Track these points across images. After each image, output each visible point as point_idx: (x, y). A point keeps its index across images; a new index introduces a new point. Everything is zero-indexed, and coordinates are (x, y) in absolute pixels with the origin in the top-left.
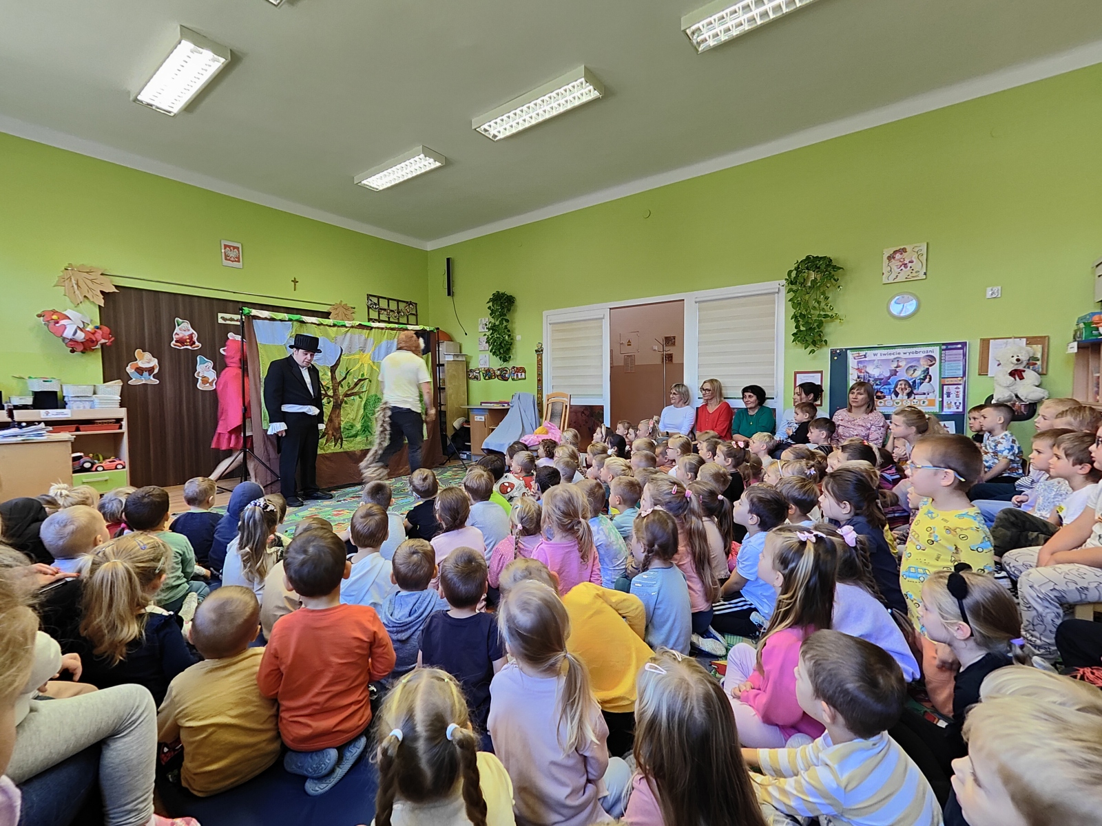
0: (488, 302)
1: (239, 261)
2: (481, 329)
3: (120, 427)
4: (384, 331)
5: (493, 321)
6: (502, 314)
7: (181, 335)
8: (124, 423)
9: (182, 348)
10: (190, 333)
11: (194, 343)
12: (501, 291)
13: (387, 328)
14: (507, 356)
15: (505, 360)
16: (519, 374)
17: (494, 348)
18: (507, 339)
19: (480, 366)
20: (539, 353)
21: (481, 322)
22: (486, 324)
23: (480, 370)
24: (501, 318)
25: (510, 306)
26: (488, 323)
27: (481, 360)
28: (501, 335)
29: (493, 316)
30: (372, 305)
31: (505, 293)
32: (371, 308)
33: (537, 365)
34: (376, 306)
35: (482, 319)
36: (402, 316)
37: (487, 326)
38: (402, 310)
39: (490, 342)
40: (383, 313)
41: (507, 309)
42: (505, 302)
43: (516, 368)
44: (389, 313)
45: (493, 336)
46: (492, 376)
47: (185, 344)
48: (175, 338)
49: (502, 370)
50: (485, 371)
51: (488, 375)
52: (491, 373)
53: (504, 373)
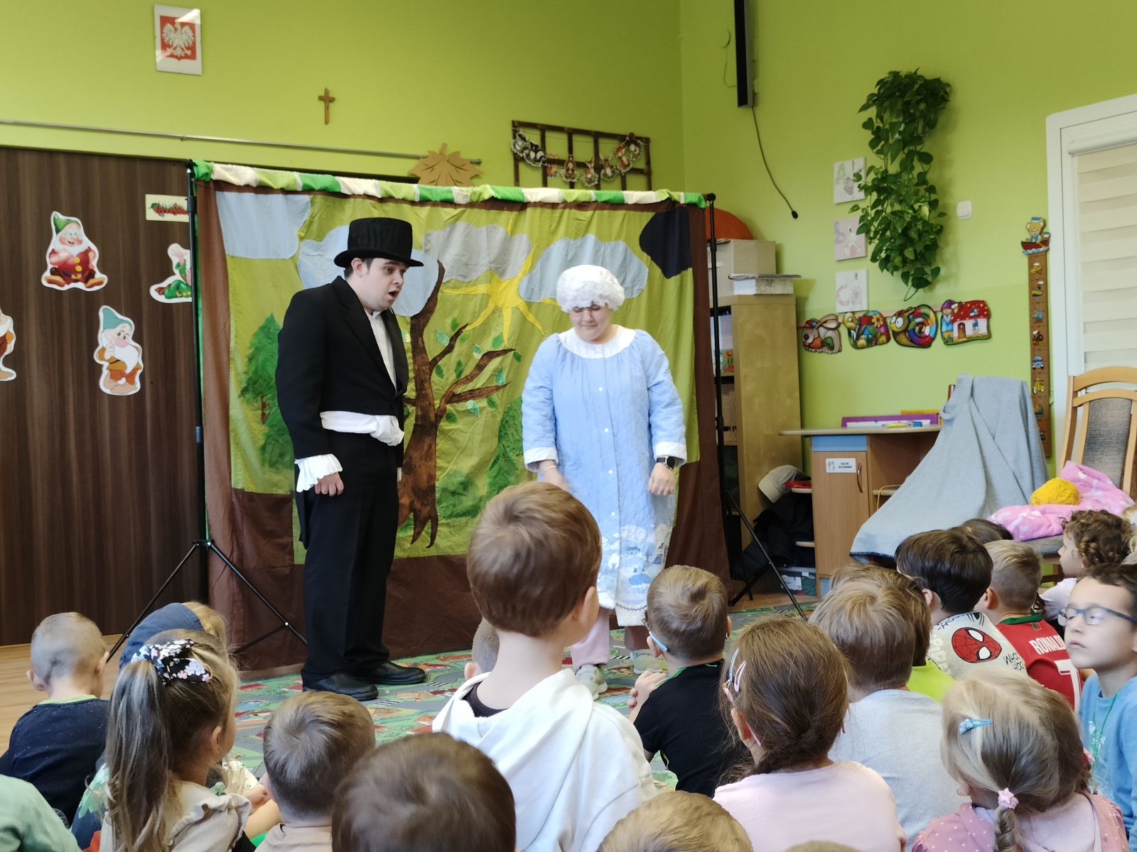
0: (864, 108)
1: (193, 57)
2: (839, 194)
4: (558, 212)
5: (878, 162)
6: (911, 139)
7: (63, 256)
9: (66, 287)
10: (82, 248)
11: (92, 274)
12: (905, 68)
13: (566, 205)
14: (928, 270)
15: (921, 282)
16: (969, 324)
17: (885, 248)
18: (927, 213)
19: (840, 309)
20: (1034, 250)
21: (841, 173)
22: (858, 177)
23: (840, 320)
24: (906, 151)
25: (935, 113)
26: (863, 174)
27: (841, 288)
28: (908, 205)
29: (879, 147)
30: (527, 151)
31: (919, 73)
32: (522, 159)
33: (1030, 292)
34: (536, 152)
35: (843, 165)
36: (609, 178)
37: (860, 182)
38: (606, 160)
39: (872, 228)
40: (556, 172)
41: (924, 121)
42: (918, 102)
43: (956, 305)
44: (573, 171)
45: (882, 211)
46: (879, 334)
47: (73, 277)
48: (52, 263)
49: (911, 314)
50: (856, 321)
51: (866, 332)
52: (875, 325)
53: (918, 324)
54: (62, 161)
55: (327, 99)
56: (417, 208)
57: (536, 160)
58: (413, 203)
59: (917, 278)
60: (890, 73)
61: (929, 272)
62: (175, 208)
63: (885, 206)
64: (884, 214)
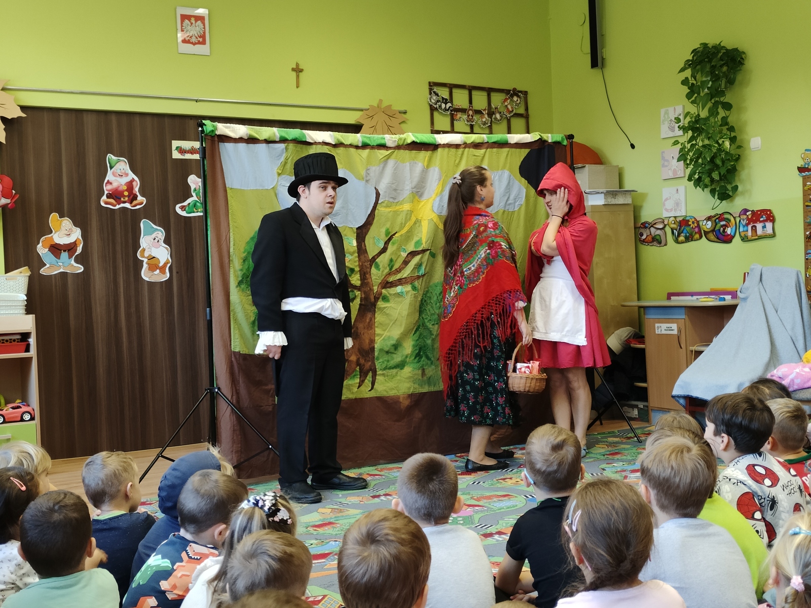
0: (682, 70)
1: (204, 43)
2: (665, 131)
3: (27, 350)
5: (693, 109)
6: (716, 93)
7: (115, 185)
8: (32, 341)
9: (118, 207)
10: (128, 179)
11: (135, 197)
12: (712, 41)
13: (466, 145)
14: (729, 187)
15: (724, 196)
16: (759, 226)
17: (698, 171)
18: (729, 147)
19: (665, 214)
20: (806, 173)
21: (666, 116)
22: (678, 120)
23: (666, 223)
24: (713, 101)
25: (734, 73)
26: (681, 117)
27: (666, 199)
28: (714, 141)
29: (693, 98)
30: (439, 104)
31: (722, 44)
32: (436, 109)
33: (804, 204)
34: (446, 104)
35: (668, 110)
36: (498, 121)
37: (680, 124)
38: (497, 108)
39: (689, 157)
40: (460, 118)
41: (726, 79)
42: (721, 66)
43: (750, 212)
44: (472, 116)
45: (696, 144)
46: (694, 233)
47: (122, 199)
48: (107, 190)
49: (717, 219)
50: (678, 224)
51: (685, 231)
52: (691, 226)
53: (722, 226)
54: (114, 118)
55: (298, 70)
56: (360, 151)
57: (446, 110)
58: (357, 147)
59: (721, 193)
60: (701, 44)
61: (730, 189)
62: (192, 149)
63: (698, 141)
64: (697, 146)
